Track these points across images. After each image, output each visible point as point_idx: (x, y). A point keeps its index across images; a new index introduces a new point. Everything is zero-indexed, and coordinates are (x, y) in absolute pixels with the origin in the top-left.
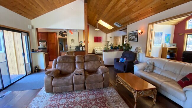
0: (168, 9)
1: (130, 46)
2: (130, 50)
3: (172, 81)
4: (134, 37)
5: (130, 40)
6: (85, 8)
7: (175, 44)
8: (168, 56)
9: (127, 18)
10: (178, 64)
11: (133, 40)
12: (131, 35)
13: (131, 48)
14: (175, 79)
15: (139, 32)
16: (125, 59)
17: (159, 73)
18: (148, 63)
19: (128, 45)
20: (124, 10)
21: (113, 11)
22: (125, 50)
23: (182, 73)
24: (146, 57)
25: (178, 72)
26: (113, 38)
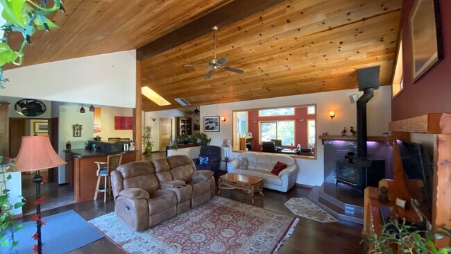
0: (252, 99)
1: (208, 138)
2: (208, 144)
3: (267, 172)
4: (214, 124)
5: (207, 128)
6: (137, 70)
7: (251, 133)
8: (247, 149)
9: (203, 97)
10: (268, 155)
11: (212, 128)
12: (208, 121)
13: (210, 140)
14: (268, 170)
15: (223, 119)
16: (207, 158)
17: (253, 168)
18: (240, 159)
19: (205, 135)
20: (204, 87)
21: (186, 83)
22: (202, 144)
23: (272, 162)
24: (233, 151)
25: (269, 163)
26: (157, 121)
